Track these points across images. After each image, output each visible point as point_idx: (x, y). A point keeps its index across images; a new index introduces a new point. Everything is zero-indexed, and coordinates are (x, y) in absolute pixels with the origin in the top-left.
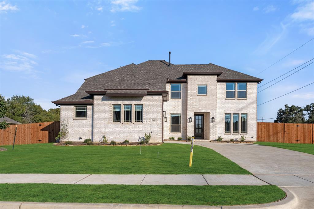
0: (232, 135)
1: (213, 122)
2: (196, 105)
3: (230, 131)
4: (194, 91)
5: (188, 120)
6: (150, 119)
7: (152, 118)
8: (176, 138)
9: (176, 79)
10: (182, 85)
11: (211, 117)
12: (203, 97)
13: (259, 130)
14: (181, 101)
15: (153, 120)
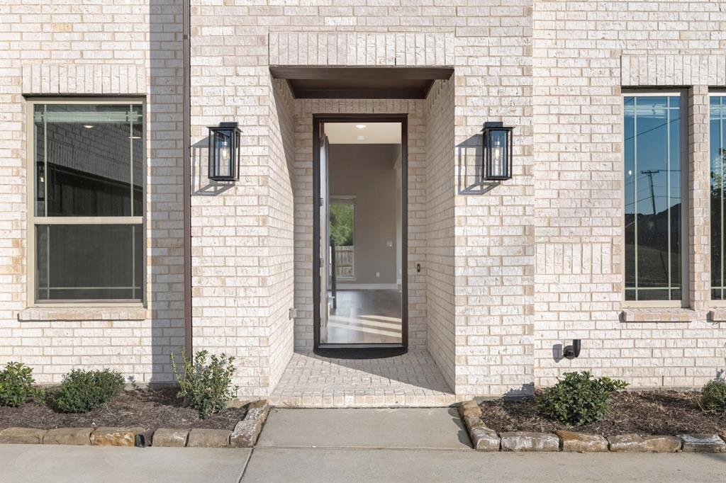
1: (489, 179)
3: (677, 280)
11: (468, 123)
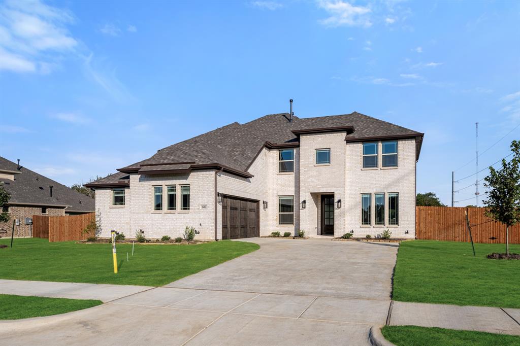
0: (372, 228)
1: (339, 207)
2: (313, 182)
3: (370, 222)
4: (310, 159)
5: (301, 205)
6: (198, 206)
7: (202, 204)
8: (282, 234)
9: (286, 142)
10: (295, 150)
11: (336, 200)
12: (324, 168)
13: (421, 220)
14: (294, 175)
15: (203, 207)
